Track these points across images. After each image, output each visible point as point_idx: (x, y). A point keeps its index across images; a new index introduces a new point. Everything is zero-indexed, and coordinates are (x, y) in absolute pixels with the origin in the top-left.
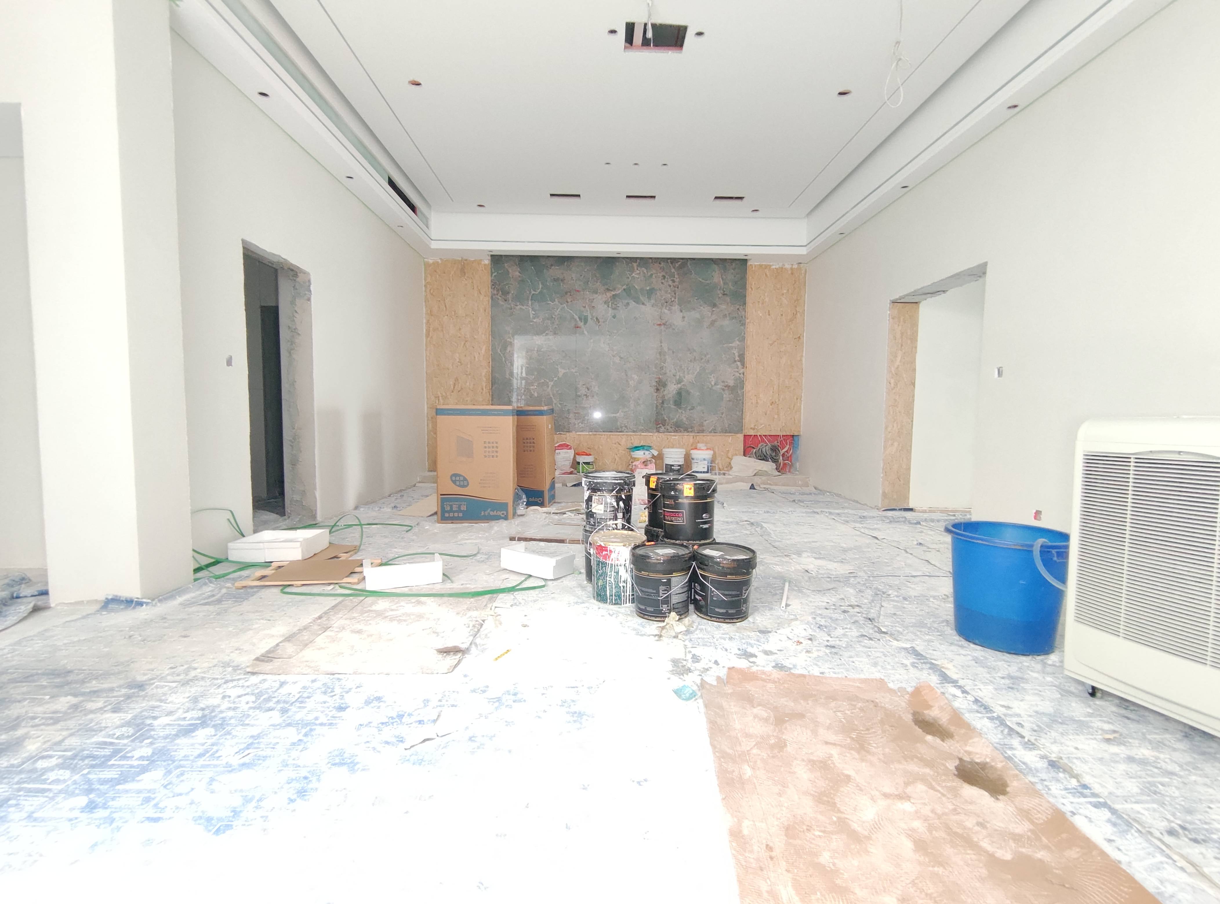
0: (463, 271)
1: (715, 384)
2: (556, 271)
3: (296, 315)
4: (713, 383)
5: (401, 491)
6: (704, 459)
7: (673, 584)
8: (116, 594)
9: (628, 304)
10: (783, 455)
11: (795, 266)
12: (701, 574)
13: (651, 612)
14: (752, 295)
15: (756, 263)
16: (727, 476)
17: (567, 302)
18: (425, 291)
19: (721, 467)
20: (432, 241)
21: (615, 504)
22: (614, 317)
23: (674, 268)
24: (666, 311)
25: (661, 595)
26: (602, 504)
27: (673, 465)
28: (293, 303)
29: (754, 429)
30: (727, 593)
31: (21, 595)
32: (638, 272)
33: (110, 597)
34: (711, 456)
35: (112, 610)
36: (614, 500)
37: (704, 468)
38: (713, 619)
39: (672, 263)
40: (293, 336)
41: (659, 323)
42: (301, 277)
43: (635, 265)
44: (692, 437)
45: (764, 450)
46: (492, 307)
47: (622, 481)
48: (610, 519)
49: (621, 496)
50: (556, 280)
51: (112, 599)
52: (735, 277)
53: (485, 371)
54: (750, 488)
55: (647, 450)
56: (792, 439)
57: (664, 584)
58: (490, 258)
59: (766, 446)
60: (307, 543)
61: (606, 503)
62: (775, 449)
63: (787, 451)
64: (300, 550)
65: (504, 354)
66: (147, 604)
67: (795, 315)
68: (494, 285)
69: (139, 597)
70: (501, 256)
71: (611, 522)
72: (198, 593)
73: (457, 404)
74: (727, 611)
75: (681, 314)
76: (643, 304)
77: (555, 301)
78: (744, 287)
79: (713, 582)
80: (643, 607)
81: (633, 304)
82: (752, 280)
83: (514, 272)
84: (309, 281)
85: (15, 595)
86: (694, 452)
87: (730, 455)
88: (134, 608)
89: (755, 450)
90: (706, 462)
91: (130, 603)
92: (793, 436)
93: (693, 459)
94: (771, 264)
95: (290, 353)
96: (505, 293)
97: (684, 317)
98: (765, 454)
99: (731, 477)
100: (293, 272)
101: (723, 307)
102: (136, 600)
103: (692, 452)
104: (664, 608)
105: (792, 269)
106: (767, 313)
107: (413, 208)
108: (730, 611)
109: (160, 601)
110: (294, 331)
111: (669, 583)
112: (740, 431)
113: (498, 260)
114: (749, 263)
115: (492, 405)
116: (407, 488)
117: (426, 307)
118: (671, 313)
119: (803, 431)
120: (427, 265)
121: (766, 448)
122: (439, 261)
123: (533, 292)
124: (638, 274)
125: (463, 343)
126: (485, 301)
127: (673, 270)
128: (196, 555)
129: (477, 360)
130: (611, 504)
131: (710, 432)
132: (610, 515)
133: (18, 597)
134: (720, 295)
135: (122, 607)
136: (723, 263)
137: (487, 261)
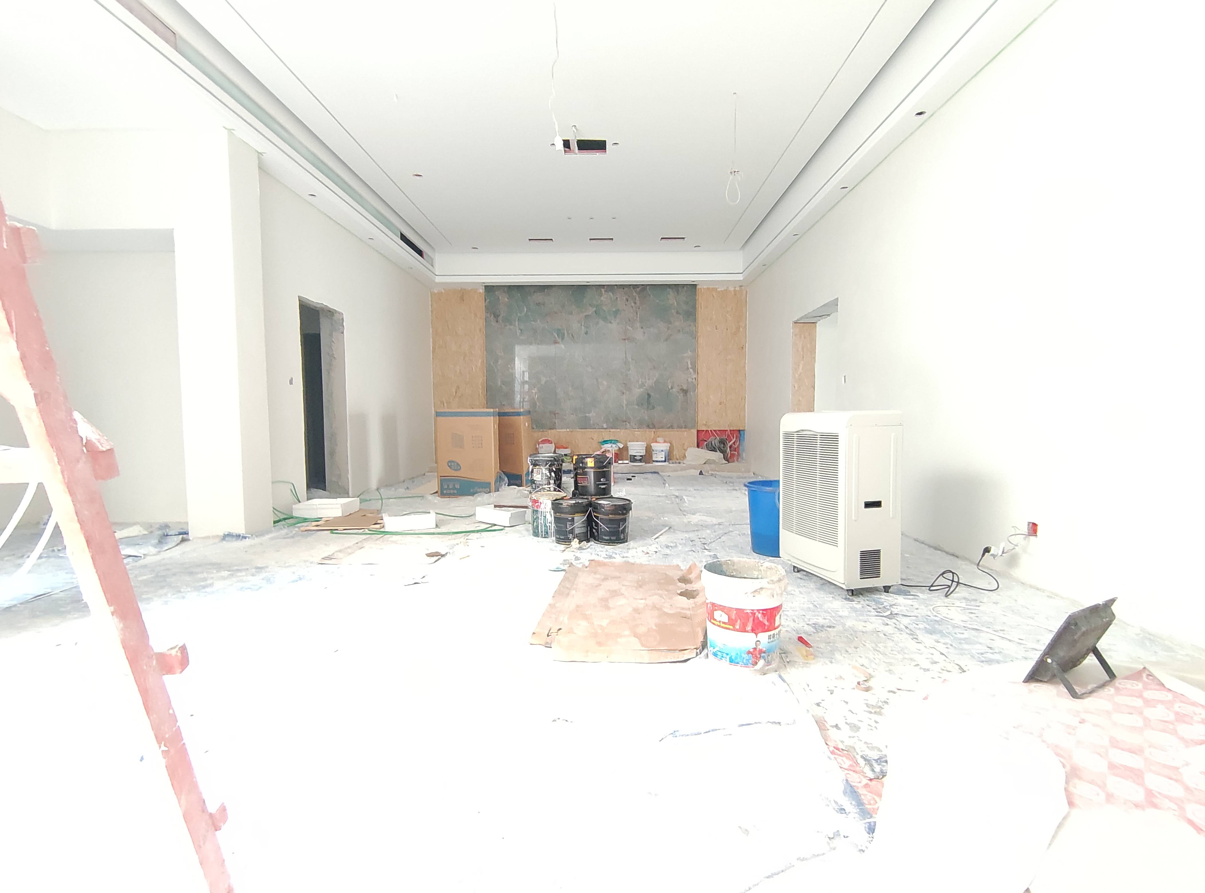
0: (462, 299)
1: (672, 388)
2: (538, 297)
3: (332, 343)
4: (670, 387)
5: (413, 478)
6: (662, 451)
7: (575, 521)
8: (229, 531)
9: (597, 323)
10: (730, 447)
11: (738, 289)
12: (595, 516)
13: (562, 539)
14: (702, 312)
15: (705, 287)
16: (682, 465)
17: (547, 322)
18: (432, 315)
19: (678, 457)
20: (436, 277)
21: (548, 474)
22: (586, 333)
23: (636, 292)
24: (629, 328)
25: (568, 528)
26: (539, 474)
27: (635, 456)
28: (331, 335)
29: (705, 425)
30: (609, 526)
31: (169, 534)
32: (605, 296)
33: (226, 533)
34: (668, 448)
35: (228, 541)
36: (548, 472)
37: (662, 458)
38: (602, 543)
39: (634, 289)
40: (331, 360)
41: (624, 338)
42: (336, 316)
43: (603, 290)
44: (653, 432)
45: (713, 443)
46: (486, 327)
47: (553, 459)
48: (545, 484)
49: (552, 469)
50: (538, 304)
51: (228, 534)
52: (687, 298)
53: (480, 380)
54: (700, 474)
55: (614, 443)
56: (739, 433)
57: (570, 521)
58: (484, 288)
59: (715, 439)
60: (344, 506)
61: (542, 474)
62: (723, 442)
63: (734, 443)
64: (341, 509)
65: (496, 366)
66: (249, 538)
67: (738, 328)
68: (487, 308)
69: (244, 533)
70: (493, 286)
71: (546, 486)
72: (278, 533)
73: (458, 408)
74: (610, 538)
75: (642, 330)
76: (611, 323)
77: (537, 321)
78: (694, 307)
79: (601, 520)
80: (558, 536)
81: (601, 322)
82: (701, 300)
83: (504, 298)
84: (343, 319)
85: (165, 534)
86: (653, 445)
87: (685, 448)
88: (241, 540)
89: (706, 443)
90: (664, 453)
91: (238, 537)
92: (739, 431)
93: (653, 451)
94: (717, 287)
95: (329, 372)
96: (496, 316)
97: (644, 333)
98: (714, 445)
99: (684, 465)
100: (330, 313)
101: (677, 324)
102: (242, 535)
103: (652, 445)
104: (571, 536)
105: (735, 291)
106: (715, 328)
107: (420, 252)
108: (612, 538)
109: (256, 536)
110: (332, 356)
111: (573, 520)
112: (693, 427)
113: (490, 289)
114: (698, 287)
115: (487, 408)
116: (418, 476)
117: (432, 328)
118: (633, 329)
119: (748, 425)
120: (433, 294)
121: (715, 442)
122: (443, 290)
123: (519, 314)
124: (605, 297)
125: (462, 358)
126: (480, 323)
127: (634, 294)
128: (275, 511)
129: (474, 370)
130: (546, 474)
131: (669, 428)
132: (545, 482)
133: (167, 535)
134: (675, 314)
135: (234, 539)
136: (676, 287)
137: (482, 290)
